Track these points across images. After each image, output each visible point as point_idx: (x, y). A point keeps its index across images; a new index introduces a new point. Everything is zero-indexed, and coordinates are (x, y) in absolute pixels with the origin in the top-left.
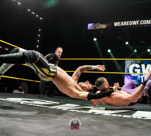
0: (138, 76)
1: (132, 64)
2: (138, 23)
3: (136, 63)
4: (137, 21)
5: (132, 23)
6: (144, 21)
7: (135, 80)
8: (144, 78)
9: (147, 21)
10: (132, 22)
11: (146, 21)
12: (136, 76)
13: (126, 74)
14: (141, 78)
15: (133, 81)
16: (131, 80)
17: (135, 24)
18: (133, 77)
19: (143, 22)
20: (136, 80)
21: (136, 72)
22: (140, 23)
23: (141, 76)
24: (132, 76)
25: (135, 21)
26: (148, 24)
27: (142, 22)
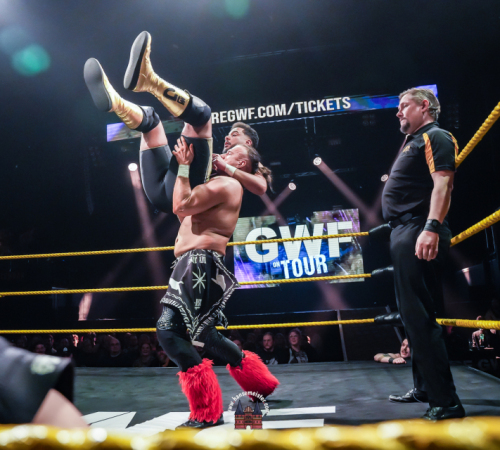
0: (273, 261)
1: (251, 227)
2: (253, 116)
3: (263, 226)
4: (250, 109)
5: (234, 117)
6: (268, 108)
7: (267, 275)
8: (290, 265)
9: (277, 106)
10: (233, 112)
11: (272, 107)
12: (268, 263)
13: (238, 260)
14: (282, 266)
15: (259, 277)
16: (254, 276)
17: (245, 118)
18: (259, 267)
19: (265, 112)
20: (269, 273)
21: (267, 251)
22: (256, 114)
23: (282, 262)
24: (256, 263)
25: (241, 110)
26: (279, 117)
27: (263, 112)
